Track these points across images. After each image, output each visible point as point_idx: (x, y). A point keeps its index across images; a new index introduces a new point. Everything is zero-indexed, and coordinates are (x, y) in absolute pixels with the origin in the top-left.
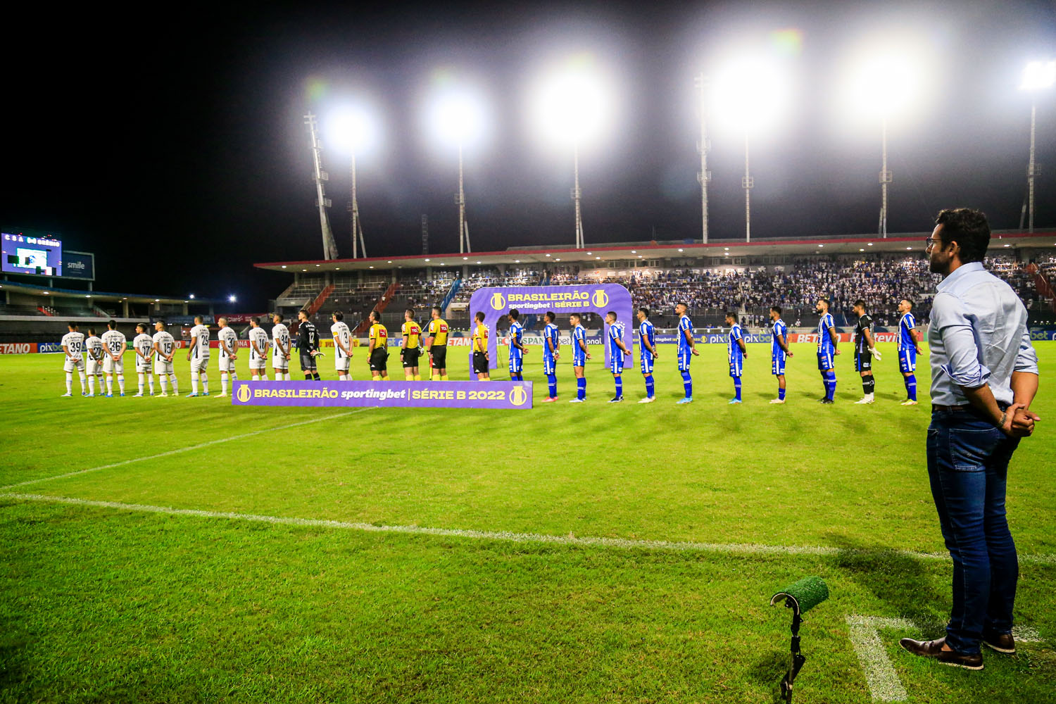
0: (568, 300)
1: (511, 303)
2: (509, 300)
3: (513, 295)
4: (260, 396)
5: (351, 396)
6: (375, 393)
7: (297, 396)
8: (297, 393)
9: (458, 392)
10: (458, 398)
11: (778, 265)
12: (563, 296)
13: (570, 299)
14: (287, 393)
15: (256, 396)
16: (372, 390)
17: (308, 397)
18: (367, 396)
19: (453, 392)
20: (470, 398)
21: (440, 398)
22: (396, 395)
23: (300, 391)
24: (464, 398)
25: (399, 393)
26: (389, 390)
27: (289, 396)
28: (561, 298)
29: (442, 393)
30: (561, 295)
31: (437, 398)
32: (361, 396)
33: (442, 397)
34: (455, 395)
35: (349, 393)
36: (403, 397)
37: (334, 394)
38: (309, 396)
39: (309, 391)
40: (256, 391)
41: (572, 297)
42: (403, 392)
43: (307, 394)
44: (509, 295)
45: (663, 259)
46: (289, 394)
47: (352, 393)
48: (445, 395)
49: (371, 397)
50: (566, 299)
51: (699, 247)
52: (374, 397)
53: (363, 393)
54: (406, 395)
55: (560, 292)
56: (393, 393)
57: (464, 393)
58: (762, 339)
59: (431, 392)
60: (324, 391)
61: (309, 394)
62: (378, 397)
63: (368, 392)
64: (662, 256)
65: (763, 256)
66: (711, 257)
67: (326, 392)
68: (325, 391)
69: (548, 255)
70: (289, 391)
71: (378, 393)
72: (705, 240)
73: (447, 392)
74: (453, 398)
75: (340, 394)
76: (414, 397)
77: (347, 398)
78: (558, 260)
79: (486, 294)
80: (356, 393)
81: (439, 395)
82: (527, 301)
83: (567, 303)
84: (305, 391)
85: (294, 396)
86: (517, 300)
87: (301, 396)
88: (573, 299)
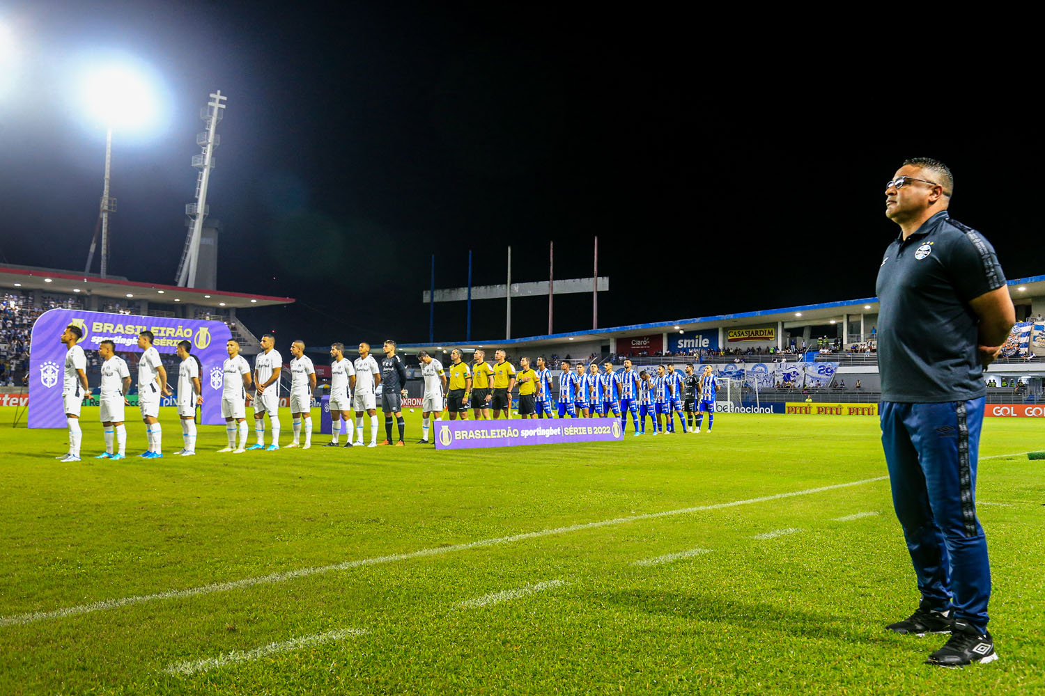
0: (169, 337)
1: (95, 334)
2: (94, 330)
3: (101, 324)
4: (460, 438)
7: (489, 437)
12: (165, 332)
13: (173, 335)
14: (481, 434)
15: (456, 438)
23: (492, 431)
28: (162, 334)
30: (163, 329)
40: (456, 432)
44: (95, 324)
50: (167, 335)
55: (162, 326)
70: (483, 431)
79: (61, 318)
82: (118, 334)
83: (168, 340)
86: (105, 331)
87: (493, 437)
88: (176, 336)
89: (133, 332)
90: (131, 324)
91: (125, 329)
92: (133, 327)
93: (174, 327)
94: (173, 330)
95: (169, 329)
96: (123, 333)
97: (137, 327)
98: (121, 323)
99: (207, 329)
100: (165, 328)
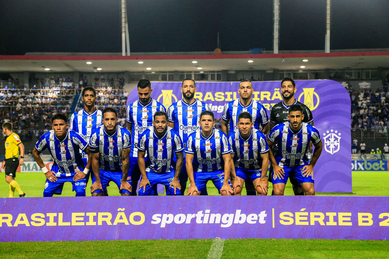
5: (170, 222)
6: (213, 216)
8: (67, 218)
9: (360, 215)
10: (360, 224)
11: (362, 80)
13: (269, 99)
16: (208, 211)
17: (88, 224)
18: (199, 221)
19: (350, 214)
20: (382, 224)
21: (328, 224)
22: (251, 219)
24: (371, 223)
25: (255, 215)
26: (238, 212)
27: (52, 223)
29: (331, 215)
31: (322, 223)
32: (188, 222)
33: (331, 223)
34: (354, 219)
35: (165, 216)
36: (262, 221)
37: (137, 218)
38: (91, 223)
39: (91, 215)
41: (271, 97)
42: (263, 214)
43: (86, 219)
45: (225, 72)
46: (52, 219)
47: (171, 216)
48: (336, 219)
49: (205, 221)
51: (269, 57)
52: (212, 222)
53: (190, 216)
54: (268, 219)
56: (244, 216)
57: (370, 215)
58: (368, 166)
59: (312, 214)
60: (119, 215)
61: (91, 219)
62: (218, 221)
63: (200, 214)
64: (224, 68)
65: (344, 69)
66: (283, 71)
67: (123, 215)
68: (121, 213)
69: (89, 63)
70: (51, 216)
71: (218, 215)
72: (276, 51)
73: (341, 215)
74: (350, 224)
75: (149, 219)
76: (282, 222)
77: (163, 226)
78: (99, 69)
80: (178, 216)
81: (327, 219)
84: (83, 214)
85: (61, 223)
87: (74, 223)
88: (273, 99)
89: (223, 99)
90: (220, 91)
91: (214, 97)
92: (223, 94)
93: (268, 90)
94: (269, 94)
95: (262, 93)
96: (213, 100)
97: (226, 93)
98: (210, 91)
99: (314, 89)
100: (258, 93)
